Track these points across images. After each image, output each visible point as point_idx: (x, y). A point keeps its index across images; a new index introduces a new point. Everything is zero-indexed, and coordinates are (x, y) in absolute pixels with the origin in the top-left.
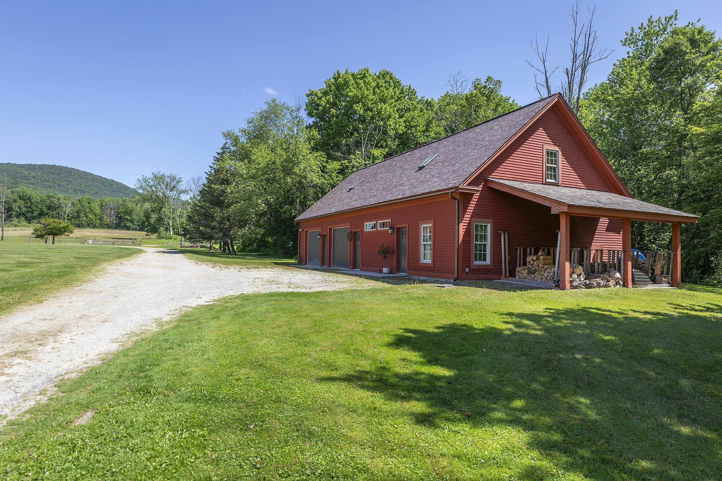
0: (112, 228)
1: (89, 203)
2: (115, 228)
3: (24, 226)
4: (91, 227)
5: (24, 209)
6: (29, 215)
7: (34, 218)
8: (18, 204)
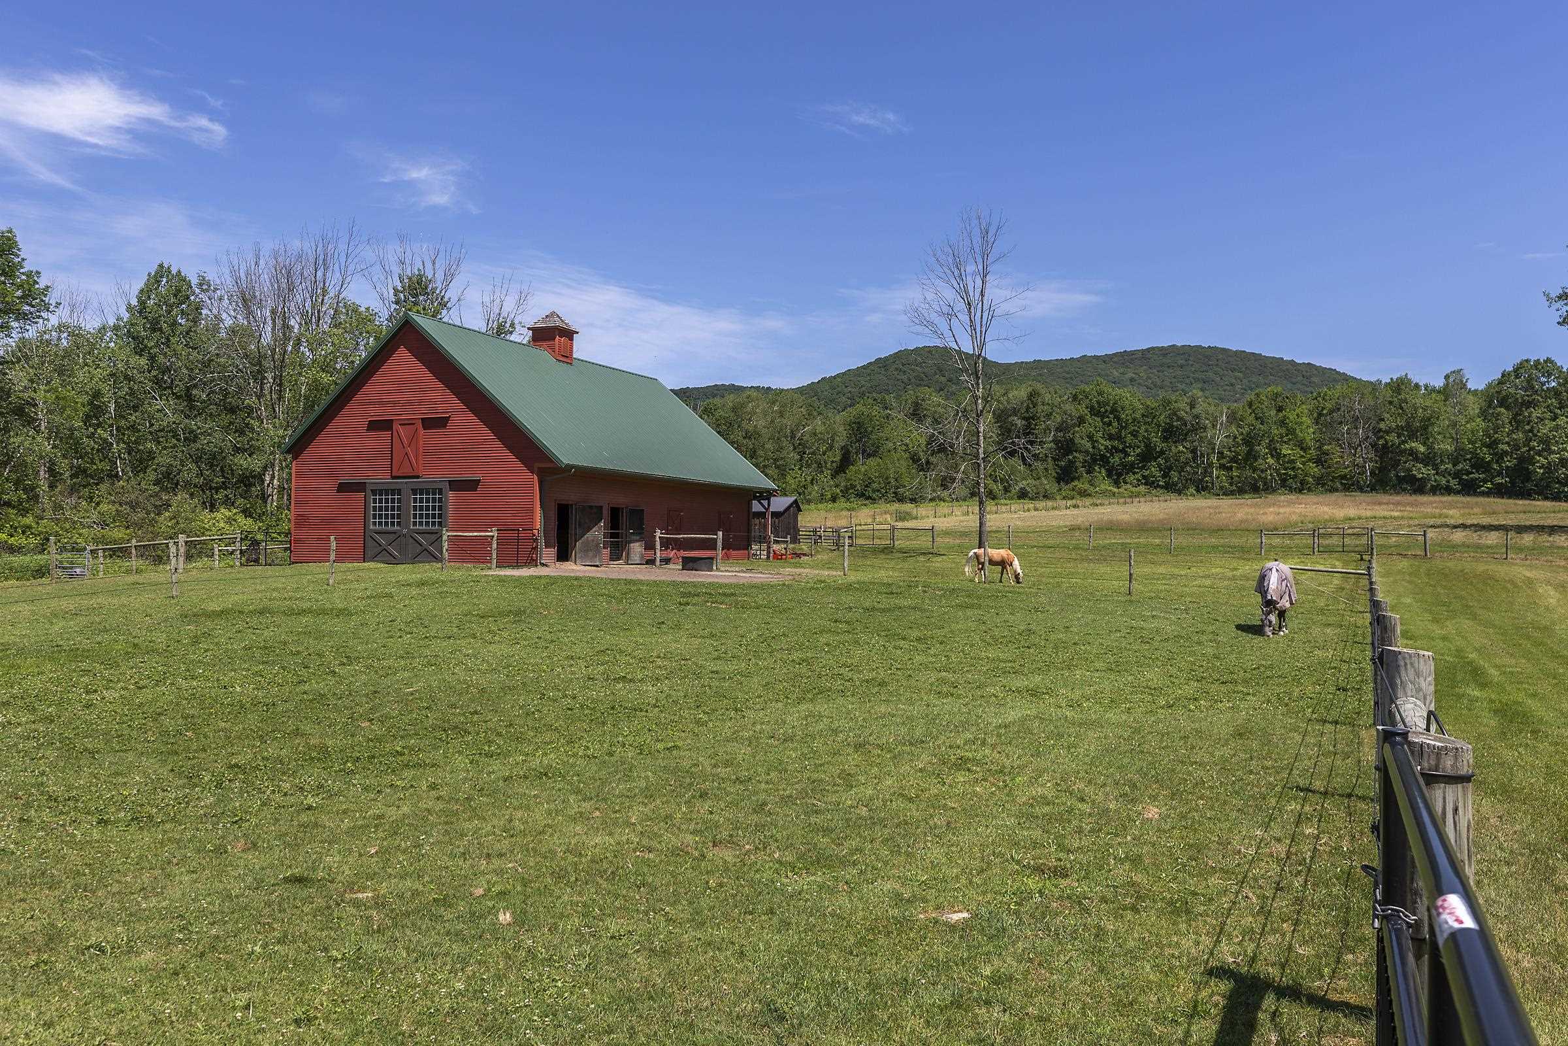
0: (1361, 490)
1: (1280, 409)
2: (1373, 489)
3: (1104, 493)
4: (1291, 490)
5: (1104, 444)
6: (1116, 460)
7: (1130, 468)
8: (1086, 429)
